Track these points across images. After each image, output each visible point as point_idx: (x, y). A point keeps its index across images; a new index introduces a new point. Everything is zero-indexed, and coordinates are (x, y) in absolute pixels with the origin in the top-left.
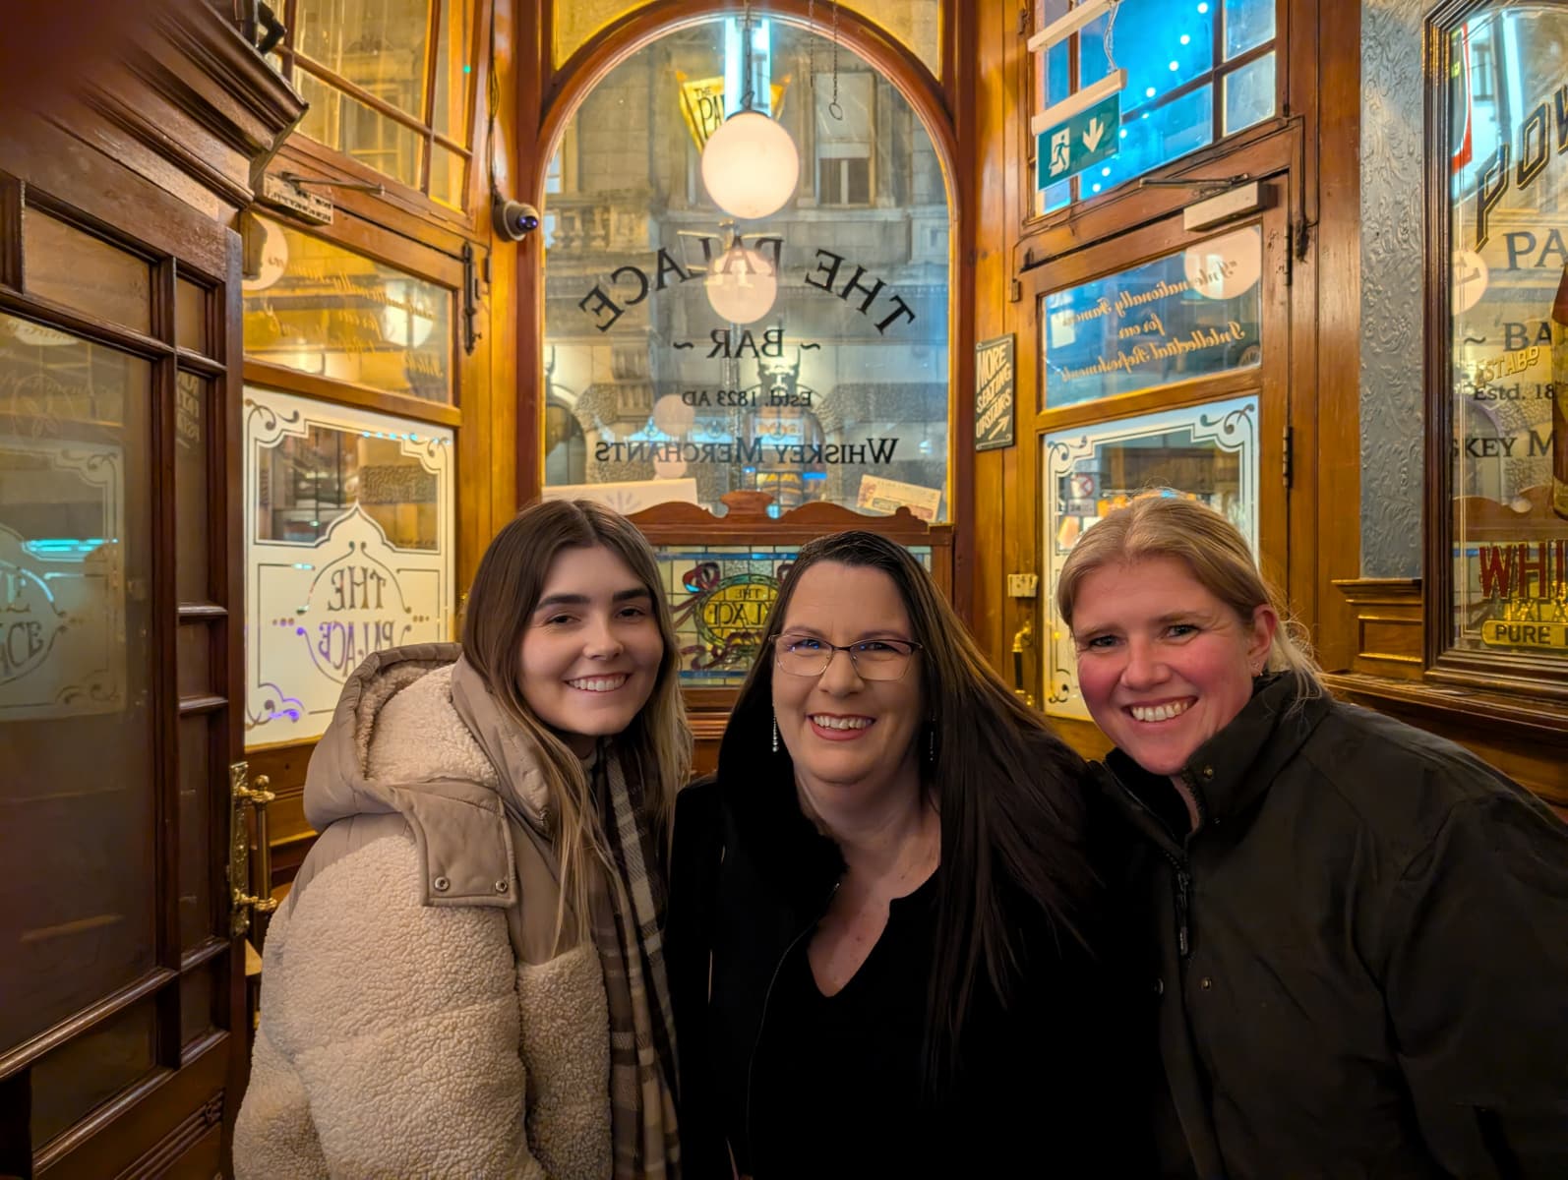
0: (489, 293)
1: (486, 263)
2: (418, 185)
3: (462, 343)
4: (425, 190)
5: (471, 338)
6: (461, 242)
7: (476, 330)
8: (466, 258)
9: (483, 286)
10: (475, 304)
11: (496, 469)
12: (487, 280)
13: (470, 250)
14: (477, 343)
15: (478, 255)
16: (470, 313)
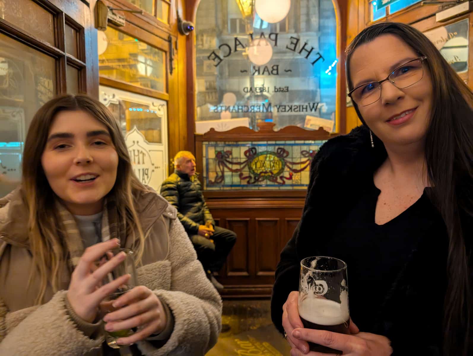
0: (177, 53)
1: (176, 43)
2: (153, 14)
3: (169, 71)
4: (155, 15)
5: (172, 69)
6: (168, 35)
7: (173, 66)
8: (169, 41)
9: (175, 51)
10: (173, 57)
11: (180, 115)
12: (176, 48)
13: (171, 38)
14: (174, 71)
15: (174, 40)
16: (171, 60)
